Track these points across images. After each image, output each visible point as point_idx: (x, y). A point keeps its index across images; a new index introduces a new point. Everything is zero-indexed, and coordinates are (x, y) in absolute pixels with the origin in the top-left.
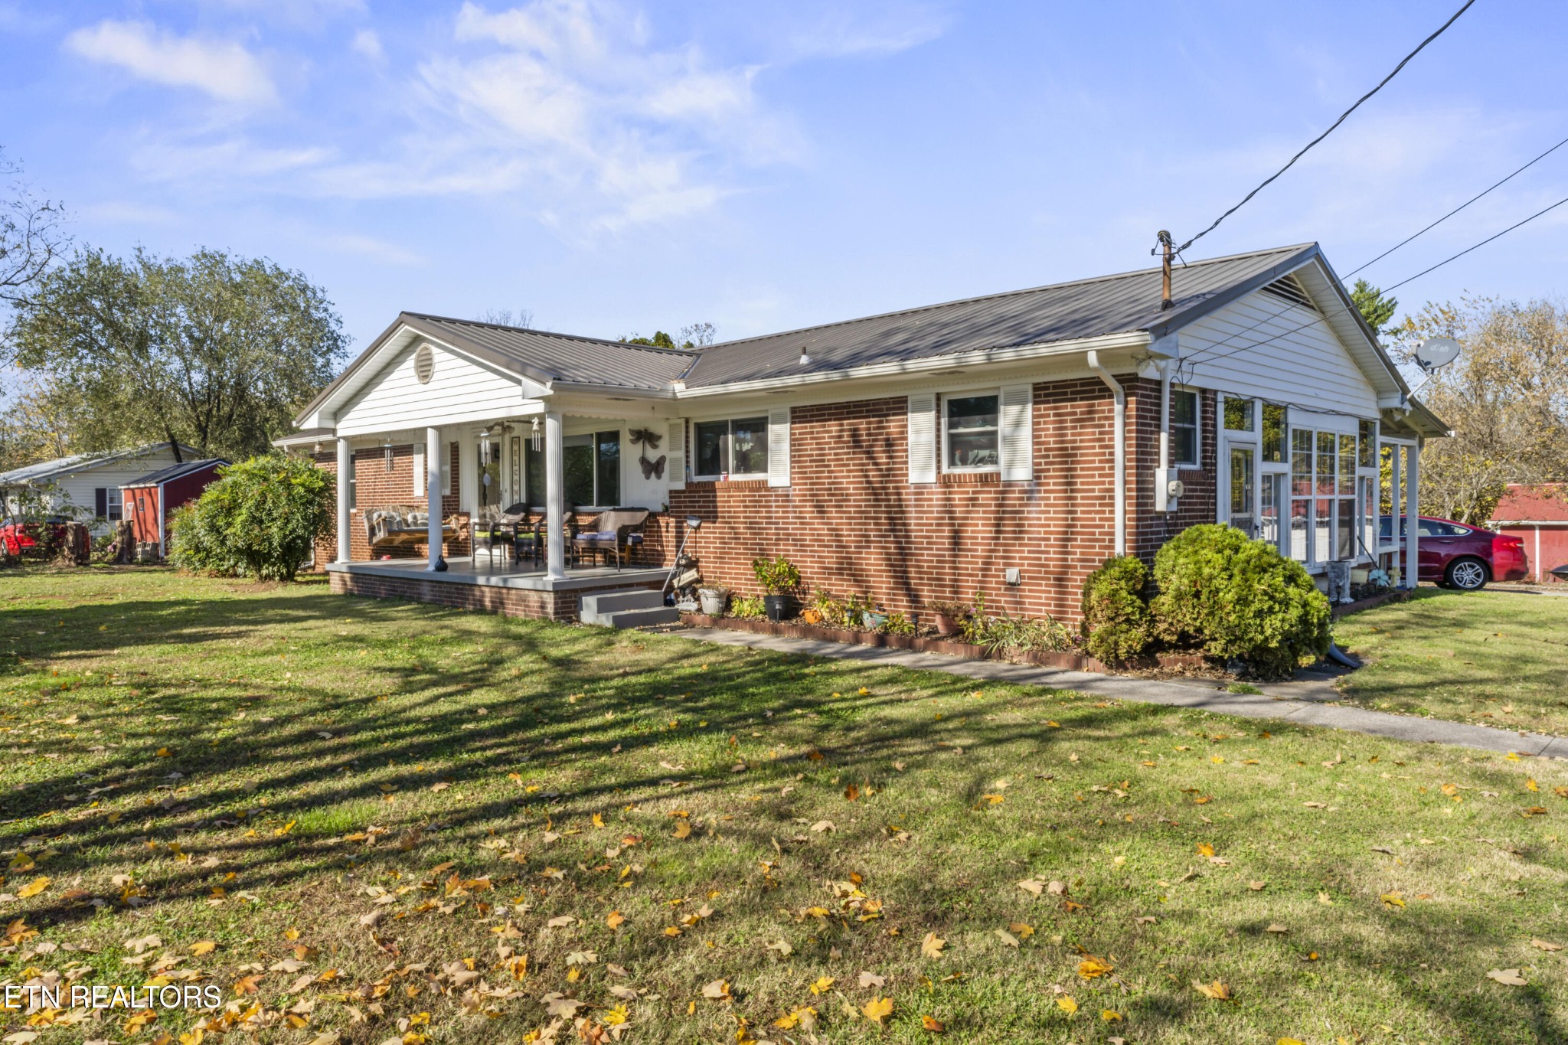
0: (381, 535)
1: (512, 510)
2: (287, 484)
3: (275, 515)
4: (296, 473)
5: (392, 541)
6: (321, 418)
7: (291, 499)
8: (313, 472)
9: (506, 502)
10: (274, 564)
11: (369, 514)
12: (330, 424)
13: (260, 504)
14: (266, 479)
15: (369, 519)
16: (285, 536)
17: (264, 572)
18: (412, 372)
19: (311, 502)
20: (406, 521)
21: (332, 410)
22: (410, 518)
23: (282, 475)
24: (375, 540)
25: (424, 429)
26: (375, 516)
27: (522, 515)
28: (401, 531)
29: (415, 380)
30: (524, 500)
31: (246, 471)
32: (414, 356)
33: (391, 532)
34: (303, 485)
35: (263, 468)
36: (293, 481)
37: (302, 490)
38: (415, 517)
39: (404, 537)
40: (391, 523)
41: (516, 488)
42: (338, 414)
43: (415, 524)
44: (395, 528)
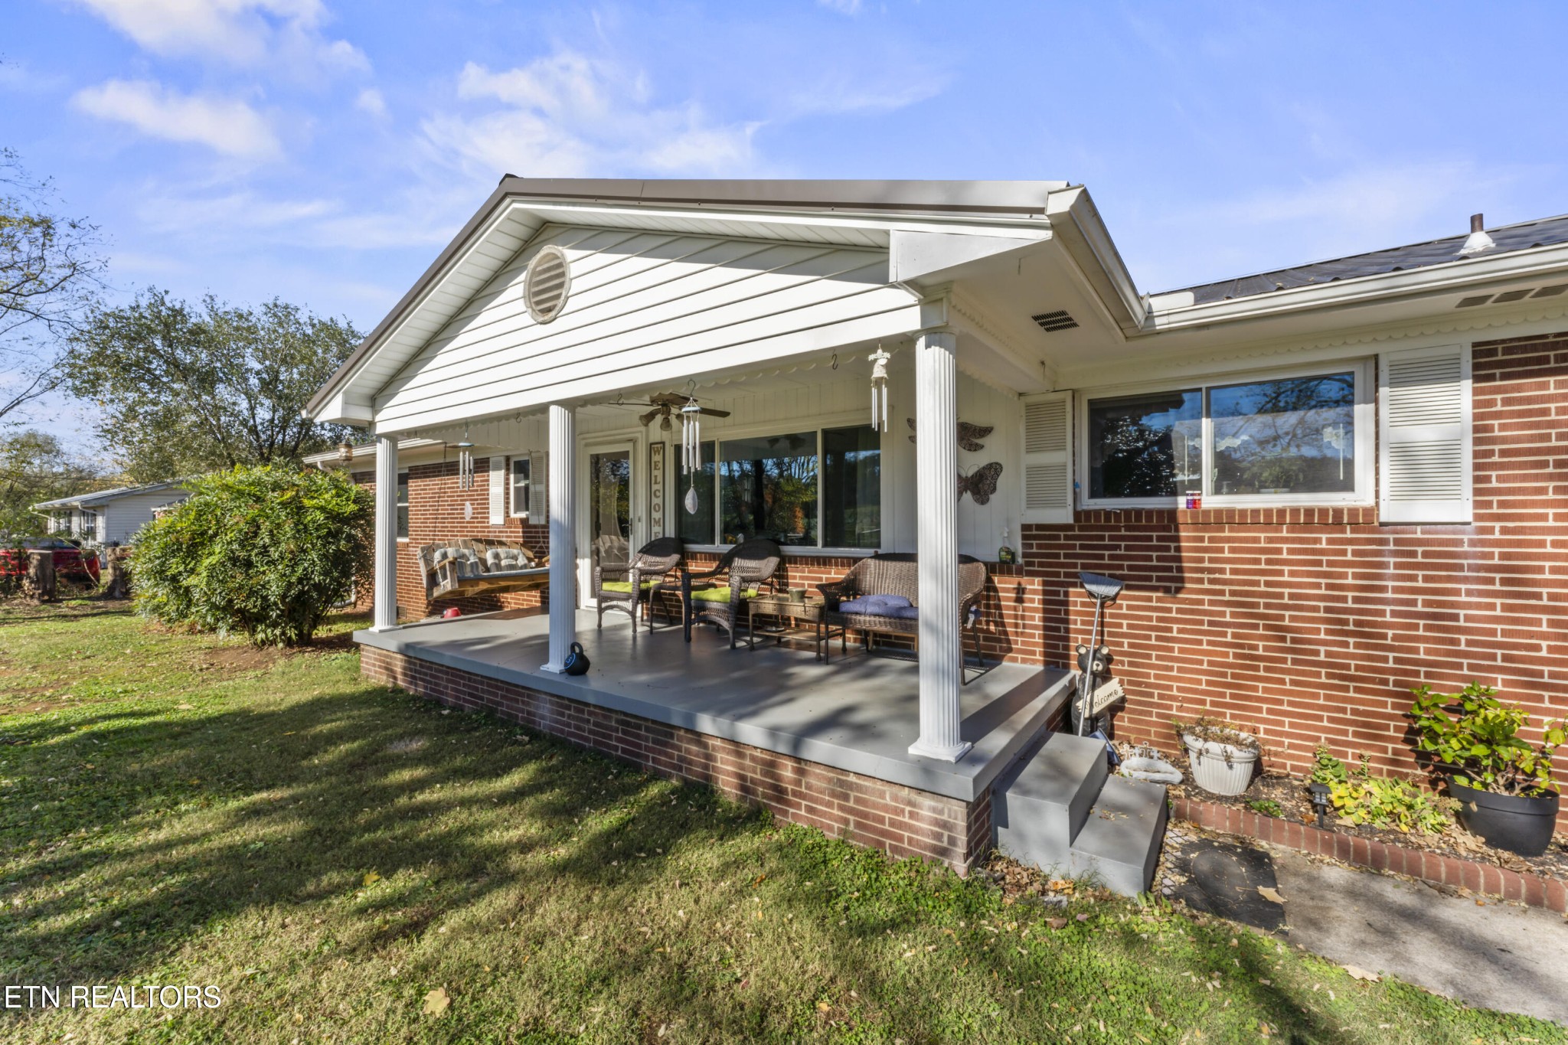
0: (446, 585)
1: (653, 548)
2: (296, 509)
3: (275, 554)
4: (312, 492)
5: (462, 593)
6: (346, 403)
7: (301, 529)
8: (340, 491)
9: (640, 536)
10: (275, 625)
11: (428, 552)
12: (363, 414)
13: (248, 538)
14: (258, 500)
15: (428, 561)
16: (290, 585)
17: (260, 636)
18: (521, 306)
19: (334, 535)
20: (483, 561)
21: (368, 391)
22: (489, 557)
23: (289, 494)
24: (436, 593)
25: (543, 409)
26: (437, 555)
27: (675, 557)
28: (478, 579)
29: (527, 319)
30: (670, 533)
31: (227, 487)
32: (522, 277)
33: (462, 581)
34: (322, 509)
35: (258, 483)
36: (307, 502)
37: (320, 517)
38: (497, 556)
39: (483, 586)
40: (462, 566)
41: (657, 515)
42: (377, 398)
43: (498, 566)
44: (469, 574)
